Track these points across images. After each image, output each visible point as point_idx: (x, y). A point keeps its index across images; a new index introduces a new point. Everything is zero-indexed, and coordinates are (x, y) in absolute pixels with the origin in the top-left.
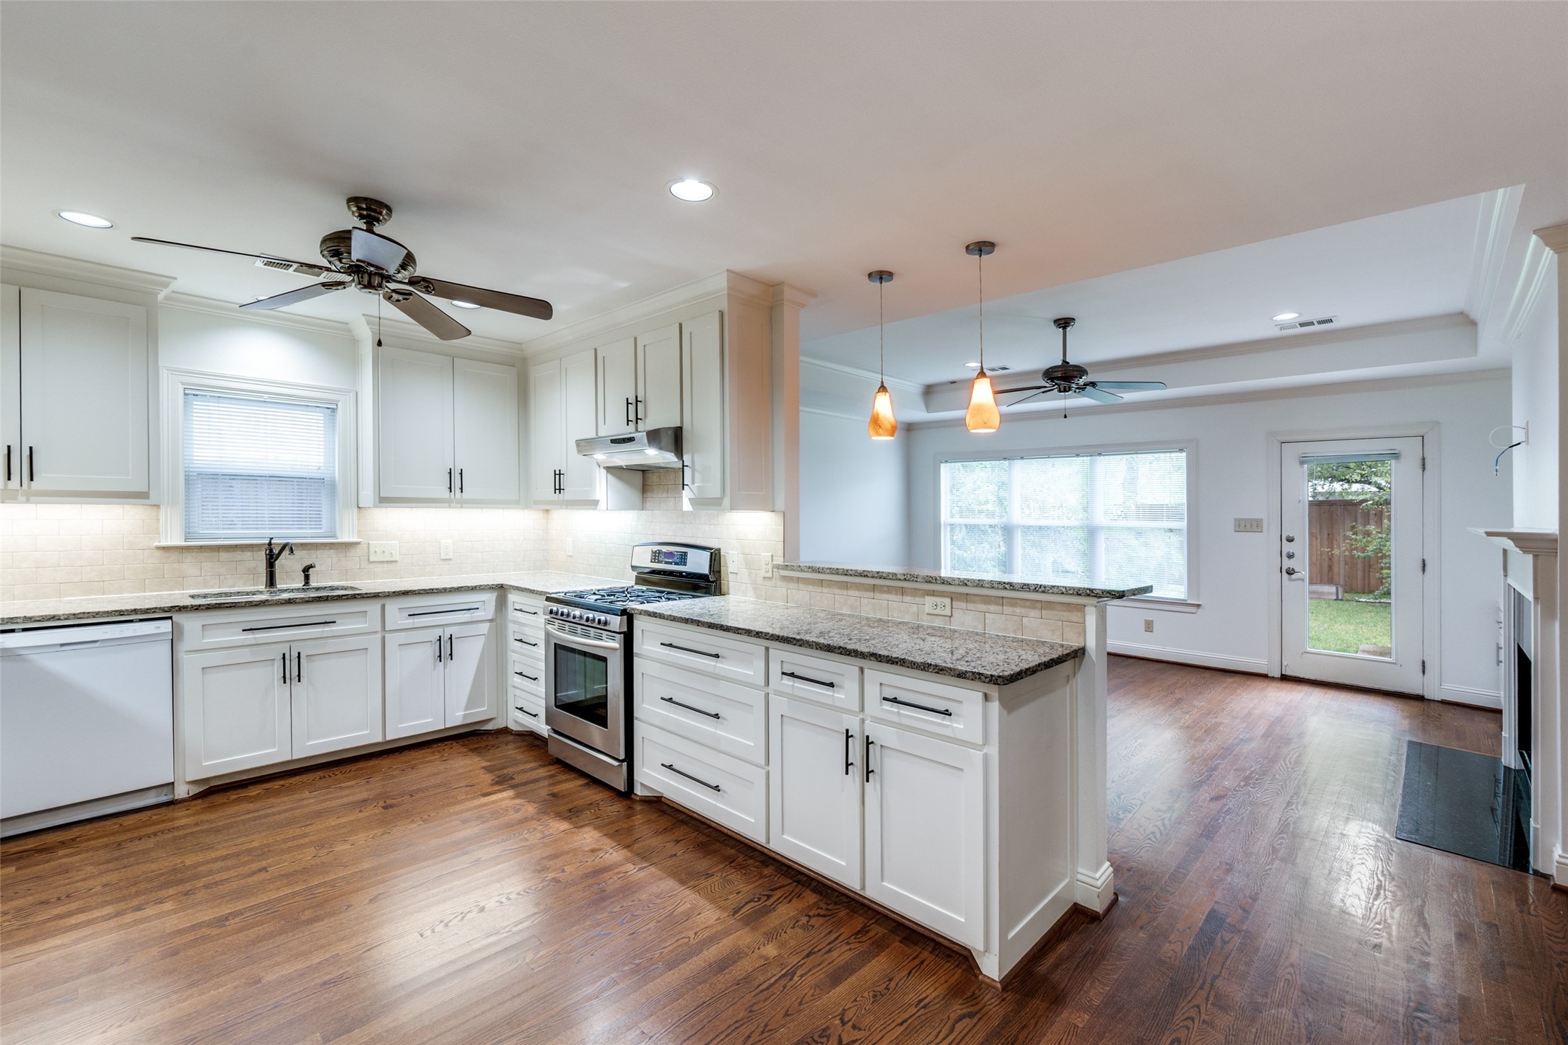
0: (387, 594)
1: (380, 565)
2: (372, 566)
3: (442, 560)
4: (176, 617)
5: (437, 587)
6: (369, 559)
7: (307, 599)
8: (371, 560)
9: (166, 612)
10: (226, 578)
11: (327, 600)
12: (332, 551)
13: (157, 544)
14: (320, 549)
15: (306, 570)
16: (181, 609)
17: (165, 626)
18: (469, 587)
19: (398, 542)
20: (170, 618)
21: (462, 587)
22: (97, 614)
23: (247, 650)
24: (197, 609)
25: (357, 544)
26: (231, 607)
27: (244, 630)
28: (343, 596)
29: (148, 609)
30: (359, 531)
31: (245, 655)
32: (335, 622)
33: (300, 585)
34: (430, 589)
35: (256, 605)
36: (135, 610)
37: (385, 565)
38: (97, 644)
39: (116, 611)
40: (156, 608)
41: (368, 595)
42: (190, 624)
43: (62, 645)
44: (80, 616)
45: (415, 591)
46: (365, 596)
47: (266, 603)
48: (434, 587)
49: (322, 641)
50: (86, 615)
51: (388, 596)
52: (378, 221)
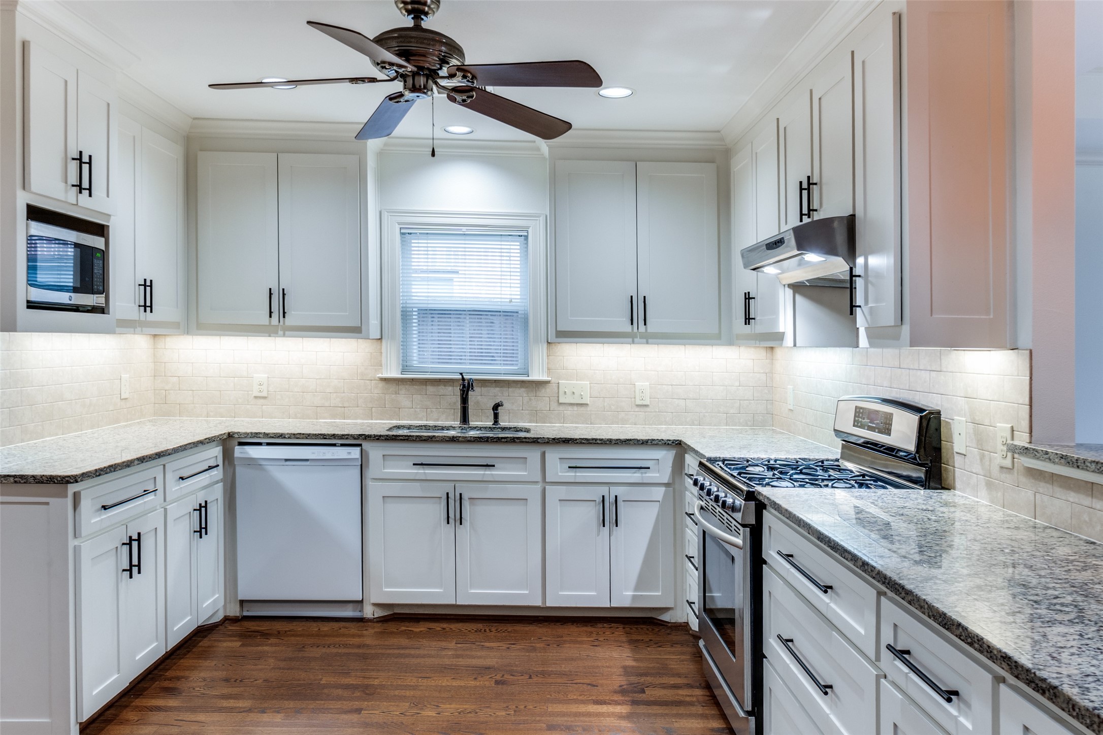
0: (547, 440)
1: (570, 408)
2: (561, 408)
3: (638, 406)
4: (366, 445)
5: (601, 437)
6: (558, 401)
7: (469, 439)
8: (560, 401)
9: (355, 439)
10: (432, 411)
11: (487, 441)
12: (523, 390)
13: (380, 375)
14: (511, 387)
15: (496, 407)
16: (367, 437)
17: (355, 453)
18: (638, 441)
19: (588, 383)
20: (360, 445)
21: (630, 440)
22: (308, 436)
23: (417, 484)
24: (378, 439)
25: (548, 382)
26: (404, 440)
27: (414, 464)
28: (502, 438)
29: (343, 435)
30: (549, 369)
31: (415, 490)
32: (494, 466)
33: (490, 423)
34: (593, 439)
35: (424, 440)
36: (334, 435)
37: (575, 408)
38: (308, 463)
39: (321, 435)
40: (348, 435)
41: (527, 440)
42: (375, 452)
43: (286, 460)
44: (298, 436)
45: (576, 439)
46: (524, 440)
47: (434, 439)
48: (598, 437)
49: (483, 485)
50: (302, 436)
51: (548, 442)
52: (426, 14)
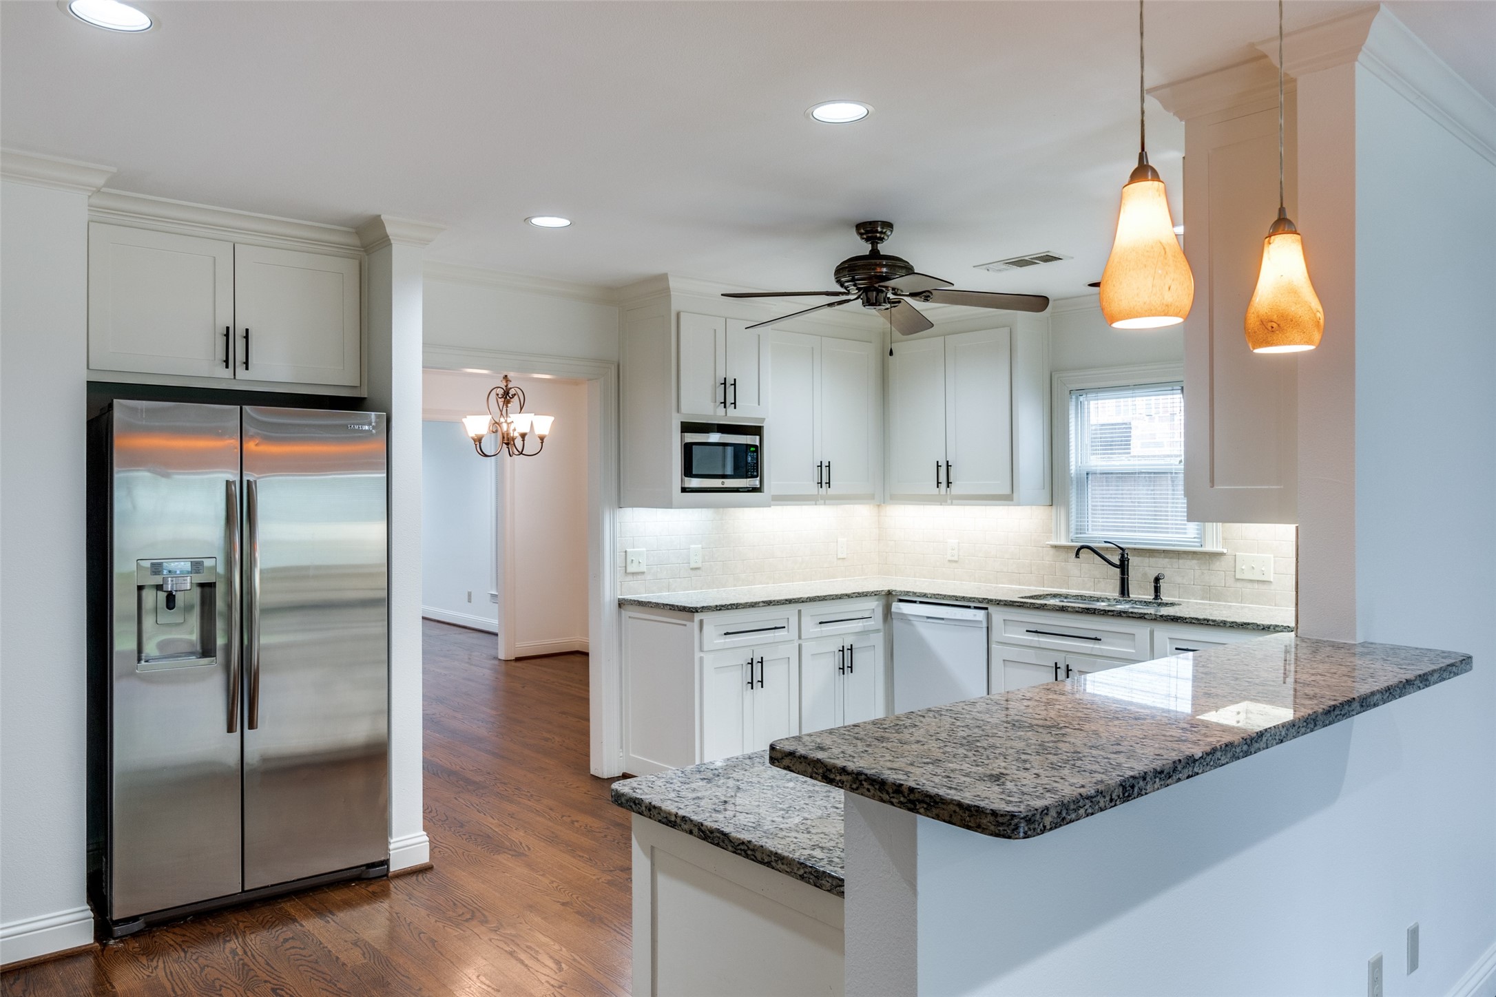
0: (1154, 617)
4: (992, 609)
5: (1214, 618)
7: (1077, 609)
9: (980, 602)
11: (1094, 613)
16: (990, 601)
17: (980, 615)
18: (1258, 625)
20: (986, 609)
21: (1248, 624)
22: (944, 597)
23: (1032, 651)
24: (998, 604)
26: (1020, 606)
27: (1027, 631)
28: (1109, 611)
29: (971, 598)
31: (1031, 656)
32: (1101, 639)
34: (1205, 620)
35: (1037, 608)
36: (963, 597)
38: (943, 622)
39: (954, 596)
40: (974, 598)
41: (1134, 615)
42: (998, 615)
43: (928, 618)
44: (937, 596)
45: (1186, 618)
46: (1131, 615)
47: (1045, 607)
48: (1211, 618)
49: (1092, 659)
50: (940, 597)
51: (1155, 619)
